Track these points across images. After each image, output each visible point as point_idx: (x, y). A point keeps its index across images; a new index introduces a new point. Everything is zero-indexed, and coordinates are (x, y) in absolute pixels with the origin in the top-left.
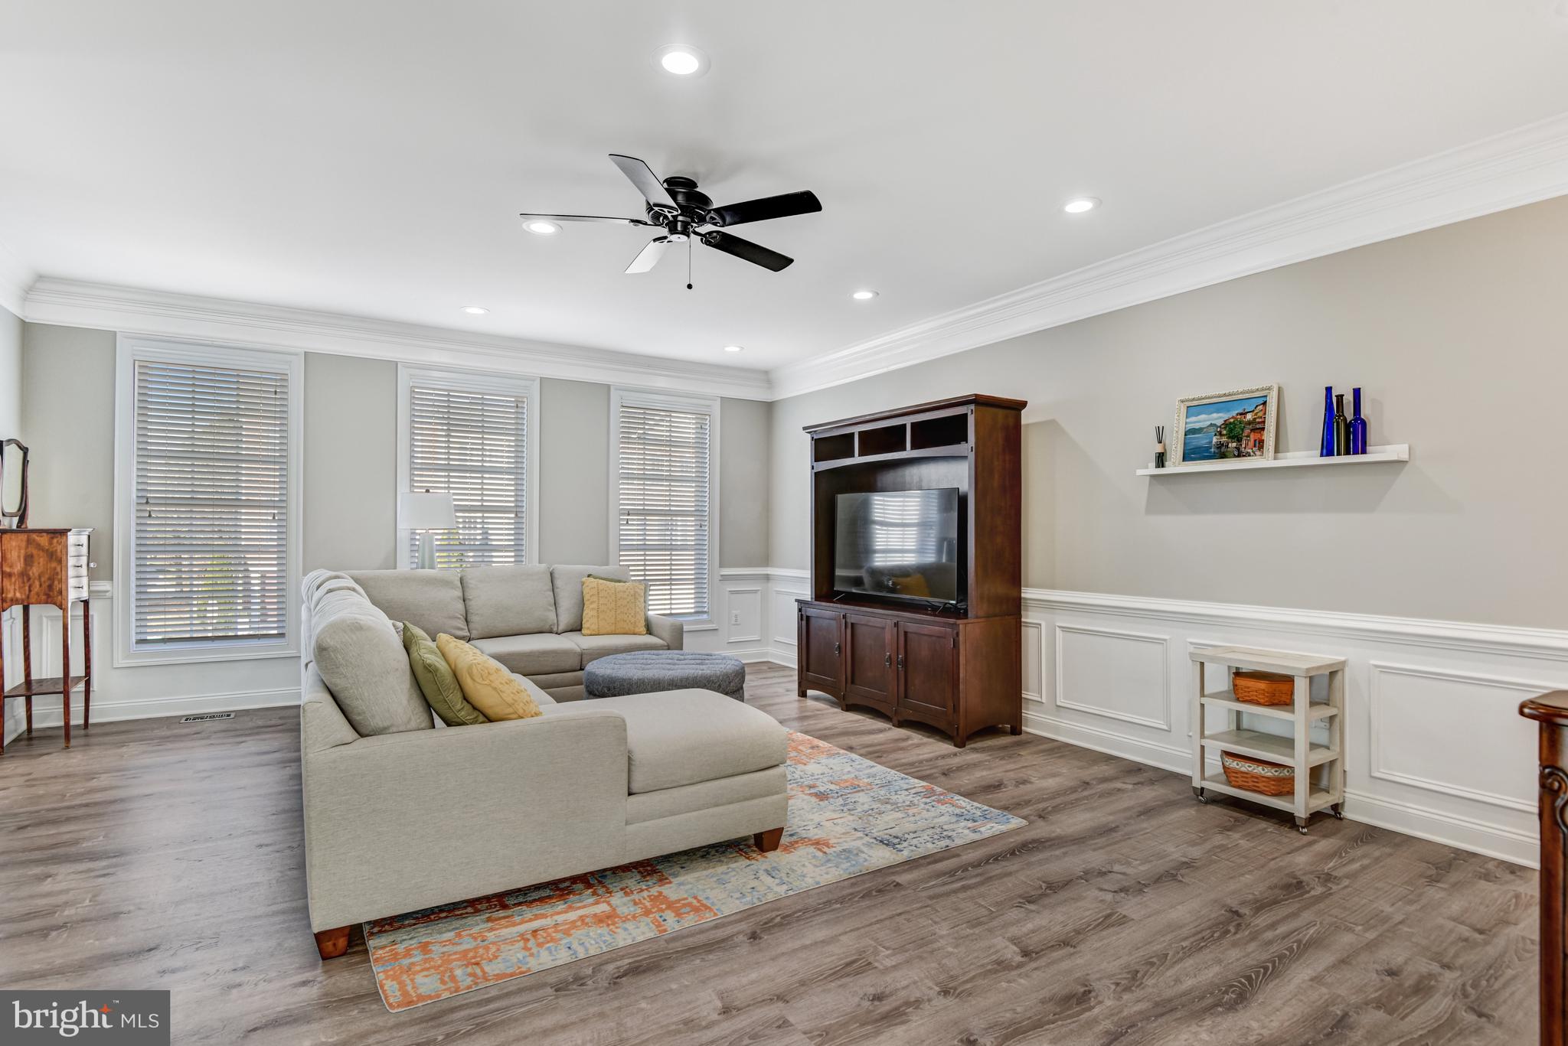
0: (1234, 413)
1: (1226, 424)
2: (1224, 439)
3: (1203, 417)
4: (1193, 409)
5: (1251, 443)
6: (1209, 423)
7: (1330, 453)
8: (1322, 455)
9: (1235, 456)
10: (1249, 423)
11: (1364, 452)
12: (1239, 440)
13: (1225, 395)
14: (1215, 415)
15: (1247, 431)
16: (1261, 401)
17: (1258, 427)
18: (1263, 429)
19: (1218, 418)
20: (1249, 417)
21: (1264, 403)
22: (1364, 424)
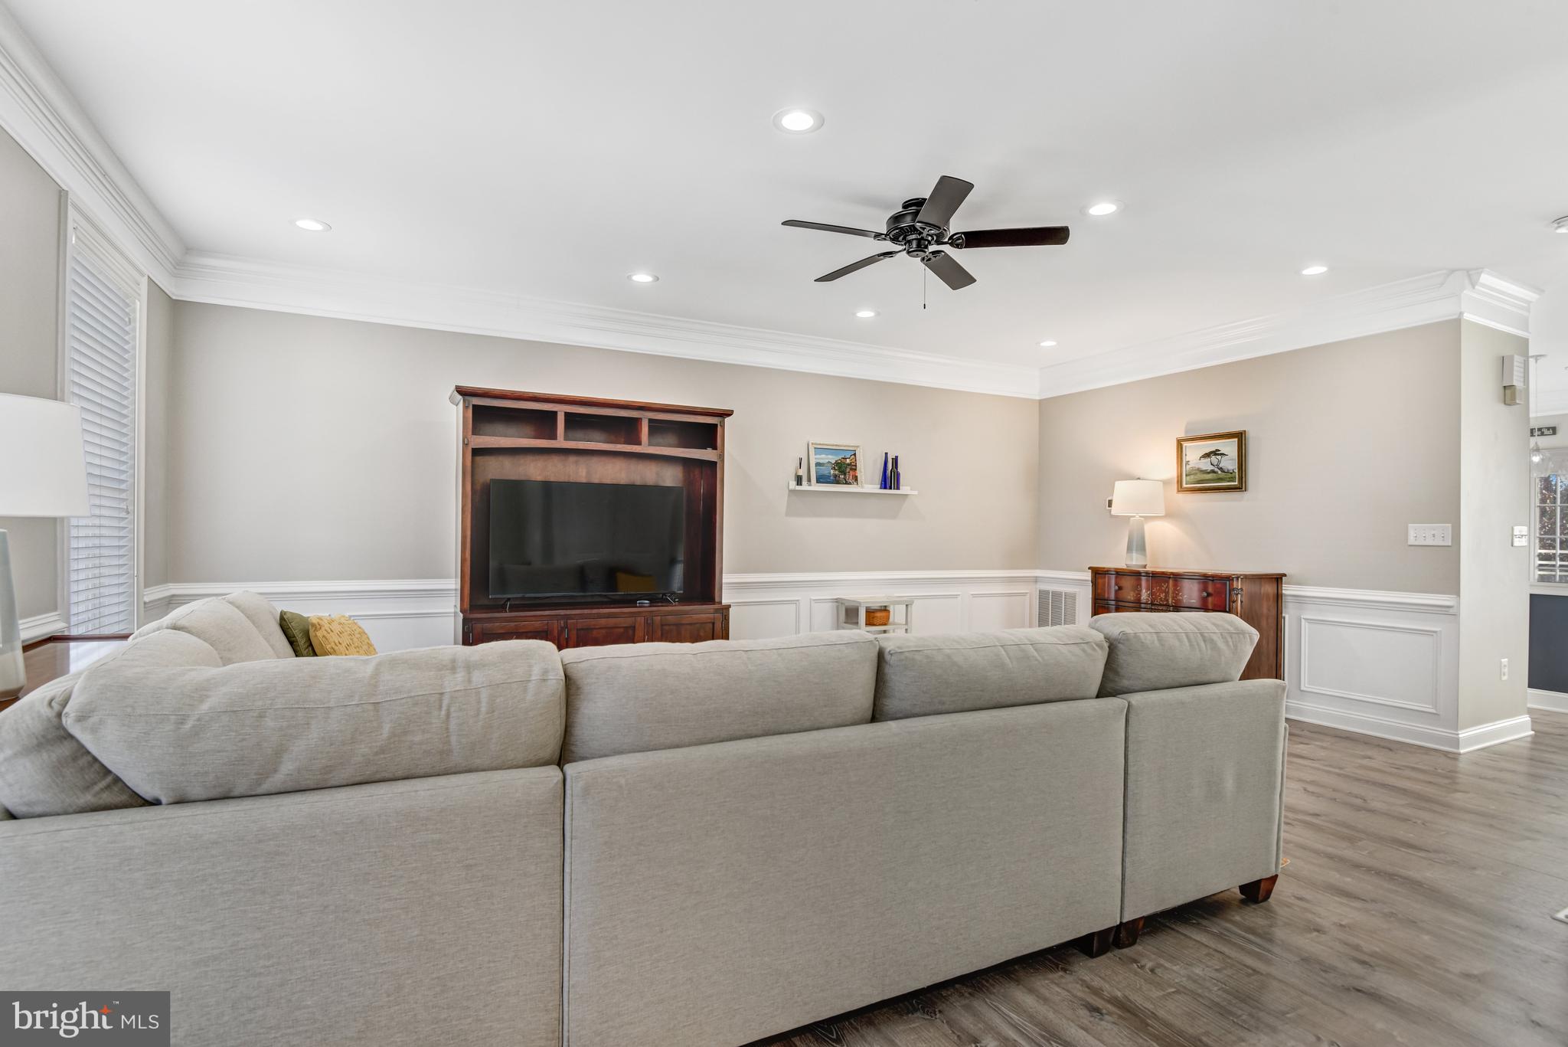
0: (840, 457)
1: (837, 463)
2: (837, 472)
3: (823, 456)
4: (820, 450)
5: (851, 477)
6: (827, 461)
7: (885, 488)
8: (881, 488)
9: (844, 484)
10: (849, 465)
11: (898, 488)
12: (845, 474)
13: (836, 445)
14: (830, 456)
15: (848, 470)
16: (853, 453)
17: (853, 467)
18: (856, 469)
19: (833, 459)
20: (848, 461)
21: (855, 454)
22: (898, 475)
